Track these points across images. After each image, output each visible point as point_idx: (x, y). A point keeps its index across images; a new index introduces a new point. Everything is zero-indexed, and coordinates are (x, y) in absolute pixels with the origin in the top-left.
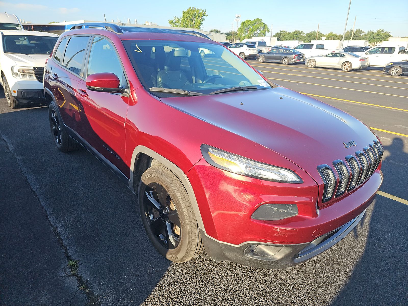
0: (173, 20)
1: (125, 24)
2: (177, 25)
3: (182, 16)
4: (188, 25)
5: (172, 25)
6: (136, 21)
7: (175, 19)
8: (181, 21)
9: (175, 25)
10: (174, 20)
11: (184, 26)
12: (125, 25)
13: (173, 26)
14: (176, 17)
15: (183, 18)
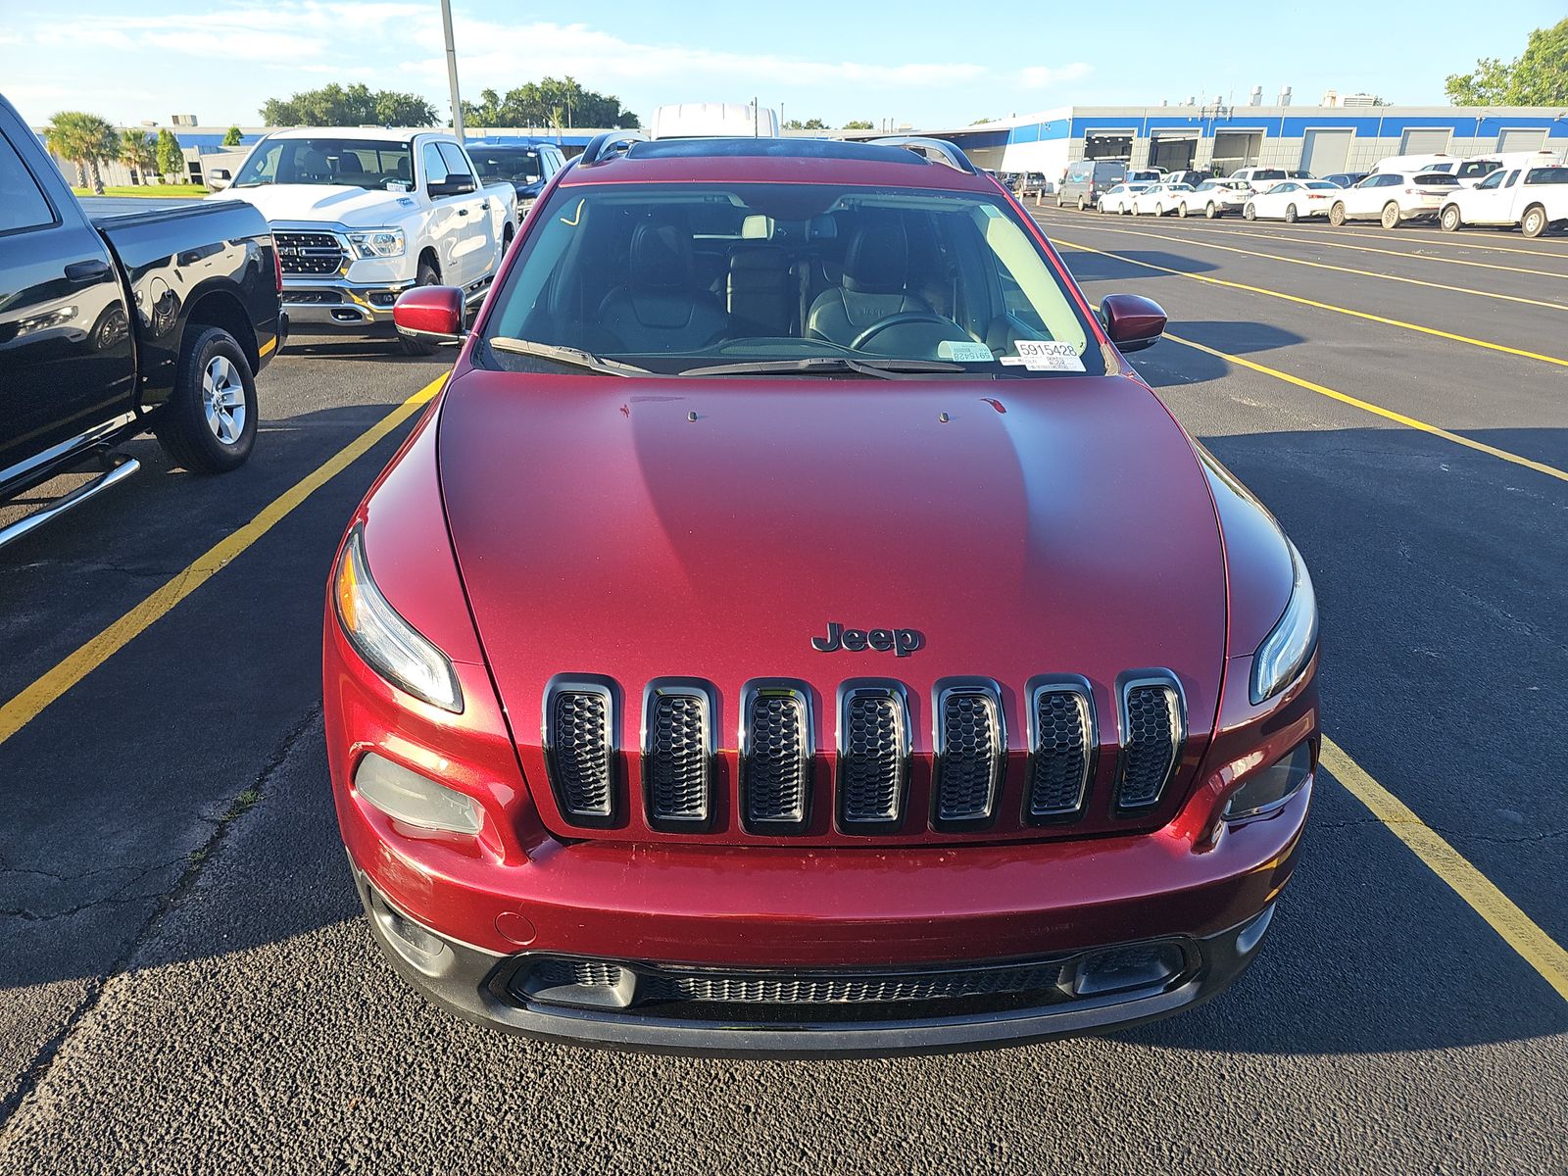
0: (1473, 73)
1: (1229, 110)
2: (1489, 94)
3: (1521, 54)
4: (1545, 95)
5: (1460, 98)
6: (1285, 92)
7: (1481, 69)
8: (1510, 77)
9: (1475, 98)
10: (1478, 73)
11: (1523, 101)
12: (1228, 113)
13: (1465, 103)
14: (1491, 61)
15: (1524, 63)
